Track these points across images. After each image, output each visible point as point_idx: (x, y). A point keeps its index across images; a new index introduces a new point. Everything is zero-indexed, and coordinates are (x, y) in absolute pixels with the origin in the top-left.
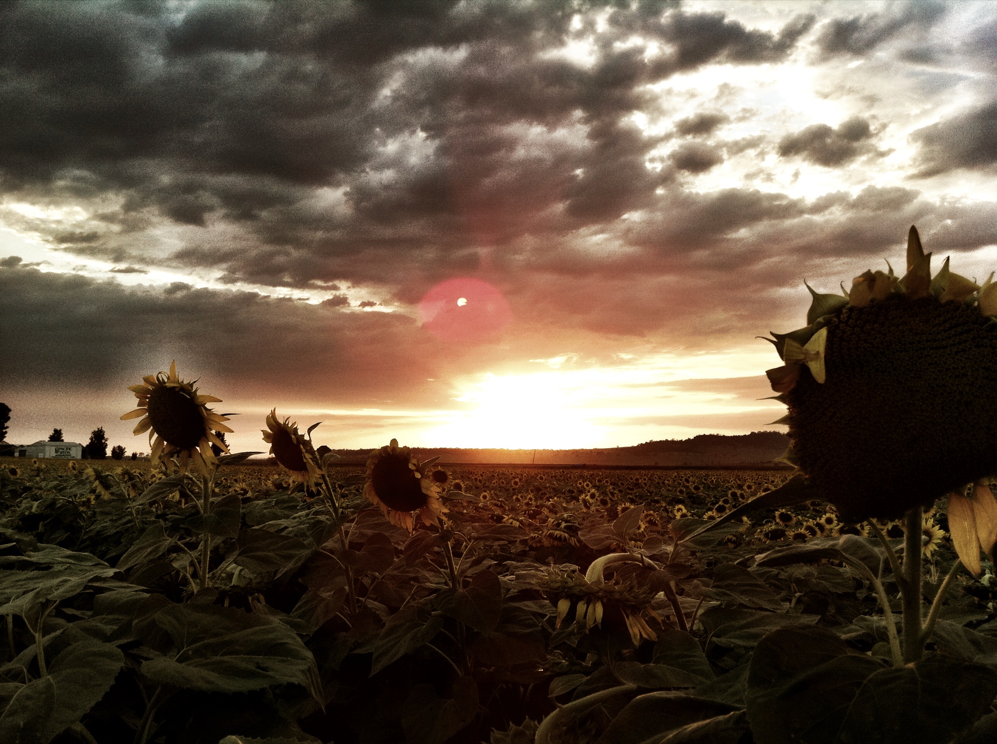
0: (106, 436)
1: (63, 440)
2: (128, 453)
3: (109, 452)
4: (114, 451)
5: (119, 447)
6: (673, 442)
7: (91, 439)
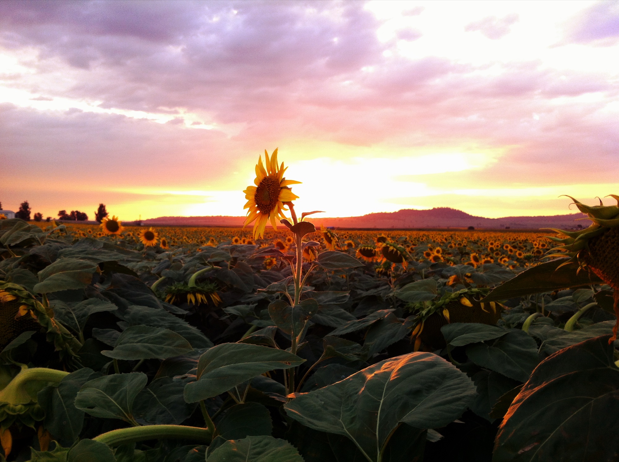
0: (30, 206)
1: (2, 209)
2: (44, 218)
3: (32, 217)
4: (35, 216)
5: (39, 214)
6: (385, 214)
7: (20, 208)
